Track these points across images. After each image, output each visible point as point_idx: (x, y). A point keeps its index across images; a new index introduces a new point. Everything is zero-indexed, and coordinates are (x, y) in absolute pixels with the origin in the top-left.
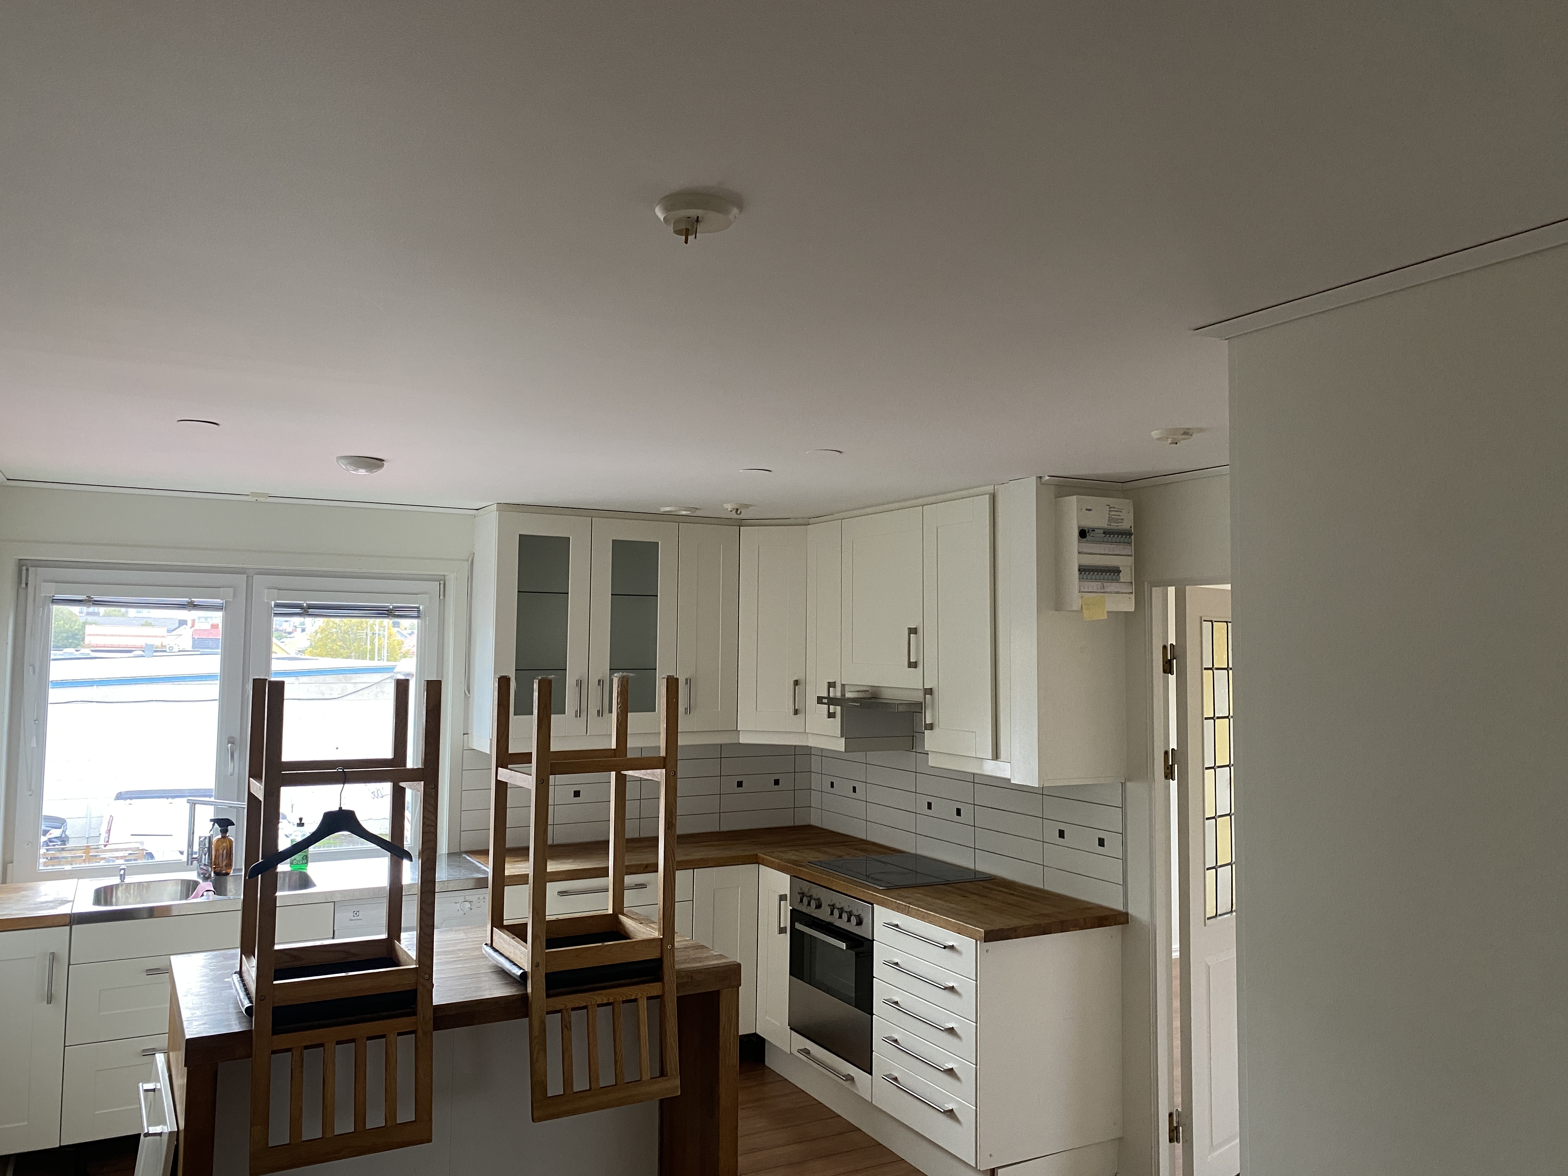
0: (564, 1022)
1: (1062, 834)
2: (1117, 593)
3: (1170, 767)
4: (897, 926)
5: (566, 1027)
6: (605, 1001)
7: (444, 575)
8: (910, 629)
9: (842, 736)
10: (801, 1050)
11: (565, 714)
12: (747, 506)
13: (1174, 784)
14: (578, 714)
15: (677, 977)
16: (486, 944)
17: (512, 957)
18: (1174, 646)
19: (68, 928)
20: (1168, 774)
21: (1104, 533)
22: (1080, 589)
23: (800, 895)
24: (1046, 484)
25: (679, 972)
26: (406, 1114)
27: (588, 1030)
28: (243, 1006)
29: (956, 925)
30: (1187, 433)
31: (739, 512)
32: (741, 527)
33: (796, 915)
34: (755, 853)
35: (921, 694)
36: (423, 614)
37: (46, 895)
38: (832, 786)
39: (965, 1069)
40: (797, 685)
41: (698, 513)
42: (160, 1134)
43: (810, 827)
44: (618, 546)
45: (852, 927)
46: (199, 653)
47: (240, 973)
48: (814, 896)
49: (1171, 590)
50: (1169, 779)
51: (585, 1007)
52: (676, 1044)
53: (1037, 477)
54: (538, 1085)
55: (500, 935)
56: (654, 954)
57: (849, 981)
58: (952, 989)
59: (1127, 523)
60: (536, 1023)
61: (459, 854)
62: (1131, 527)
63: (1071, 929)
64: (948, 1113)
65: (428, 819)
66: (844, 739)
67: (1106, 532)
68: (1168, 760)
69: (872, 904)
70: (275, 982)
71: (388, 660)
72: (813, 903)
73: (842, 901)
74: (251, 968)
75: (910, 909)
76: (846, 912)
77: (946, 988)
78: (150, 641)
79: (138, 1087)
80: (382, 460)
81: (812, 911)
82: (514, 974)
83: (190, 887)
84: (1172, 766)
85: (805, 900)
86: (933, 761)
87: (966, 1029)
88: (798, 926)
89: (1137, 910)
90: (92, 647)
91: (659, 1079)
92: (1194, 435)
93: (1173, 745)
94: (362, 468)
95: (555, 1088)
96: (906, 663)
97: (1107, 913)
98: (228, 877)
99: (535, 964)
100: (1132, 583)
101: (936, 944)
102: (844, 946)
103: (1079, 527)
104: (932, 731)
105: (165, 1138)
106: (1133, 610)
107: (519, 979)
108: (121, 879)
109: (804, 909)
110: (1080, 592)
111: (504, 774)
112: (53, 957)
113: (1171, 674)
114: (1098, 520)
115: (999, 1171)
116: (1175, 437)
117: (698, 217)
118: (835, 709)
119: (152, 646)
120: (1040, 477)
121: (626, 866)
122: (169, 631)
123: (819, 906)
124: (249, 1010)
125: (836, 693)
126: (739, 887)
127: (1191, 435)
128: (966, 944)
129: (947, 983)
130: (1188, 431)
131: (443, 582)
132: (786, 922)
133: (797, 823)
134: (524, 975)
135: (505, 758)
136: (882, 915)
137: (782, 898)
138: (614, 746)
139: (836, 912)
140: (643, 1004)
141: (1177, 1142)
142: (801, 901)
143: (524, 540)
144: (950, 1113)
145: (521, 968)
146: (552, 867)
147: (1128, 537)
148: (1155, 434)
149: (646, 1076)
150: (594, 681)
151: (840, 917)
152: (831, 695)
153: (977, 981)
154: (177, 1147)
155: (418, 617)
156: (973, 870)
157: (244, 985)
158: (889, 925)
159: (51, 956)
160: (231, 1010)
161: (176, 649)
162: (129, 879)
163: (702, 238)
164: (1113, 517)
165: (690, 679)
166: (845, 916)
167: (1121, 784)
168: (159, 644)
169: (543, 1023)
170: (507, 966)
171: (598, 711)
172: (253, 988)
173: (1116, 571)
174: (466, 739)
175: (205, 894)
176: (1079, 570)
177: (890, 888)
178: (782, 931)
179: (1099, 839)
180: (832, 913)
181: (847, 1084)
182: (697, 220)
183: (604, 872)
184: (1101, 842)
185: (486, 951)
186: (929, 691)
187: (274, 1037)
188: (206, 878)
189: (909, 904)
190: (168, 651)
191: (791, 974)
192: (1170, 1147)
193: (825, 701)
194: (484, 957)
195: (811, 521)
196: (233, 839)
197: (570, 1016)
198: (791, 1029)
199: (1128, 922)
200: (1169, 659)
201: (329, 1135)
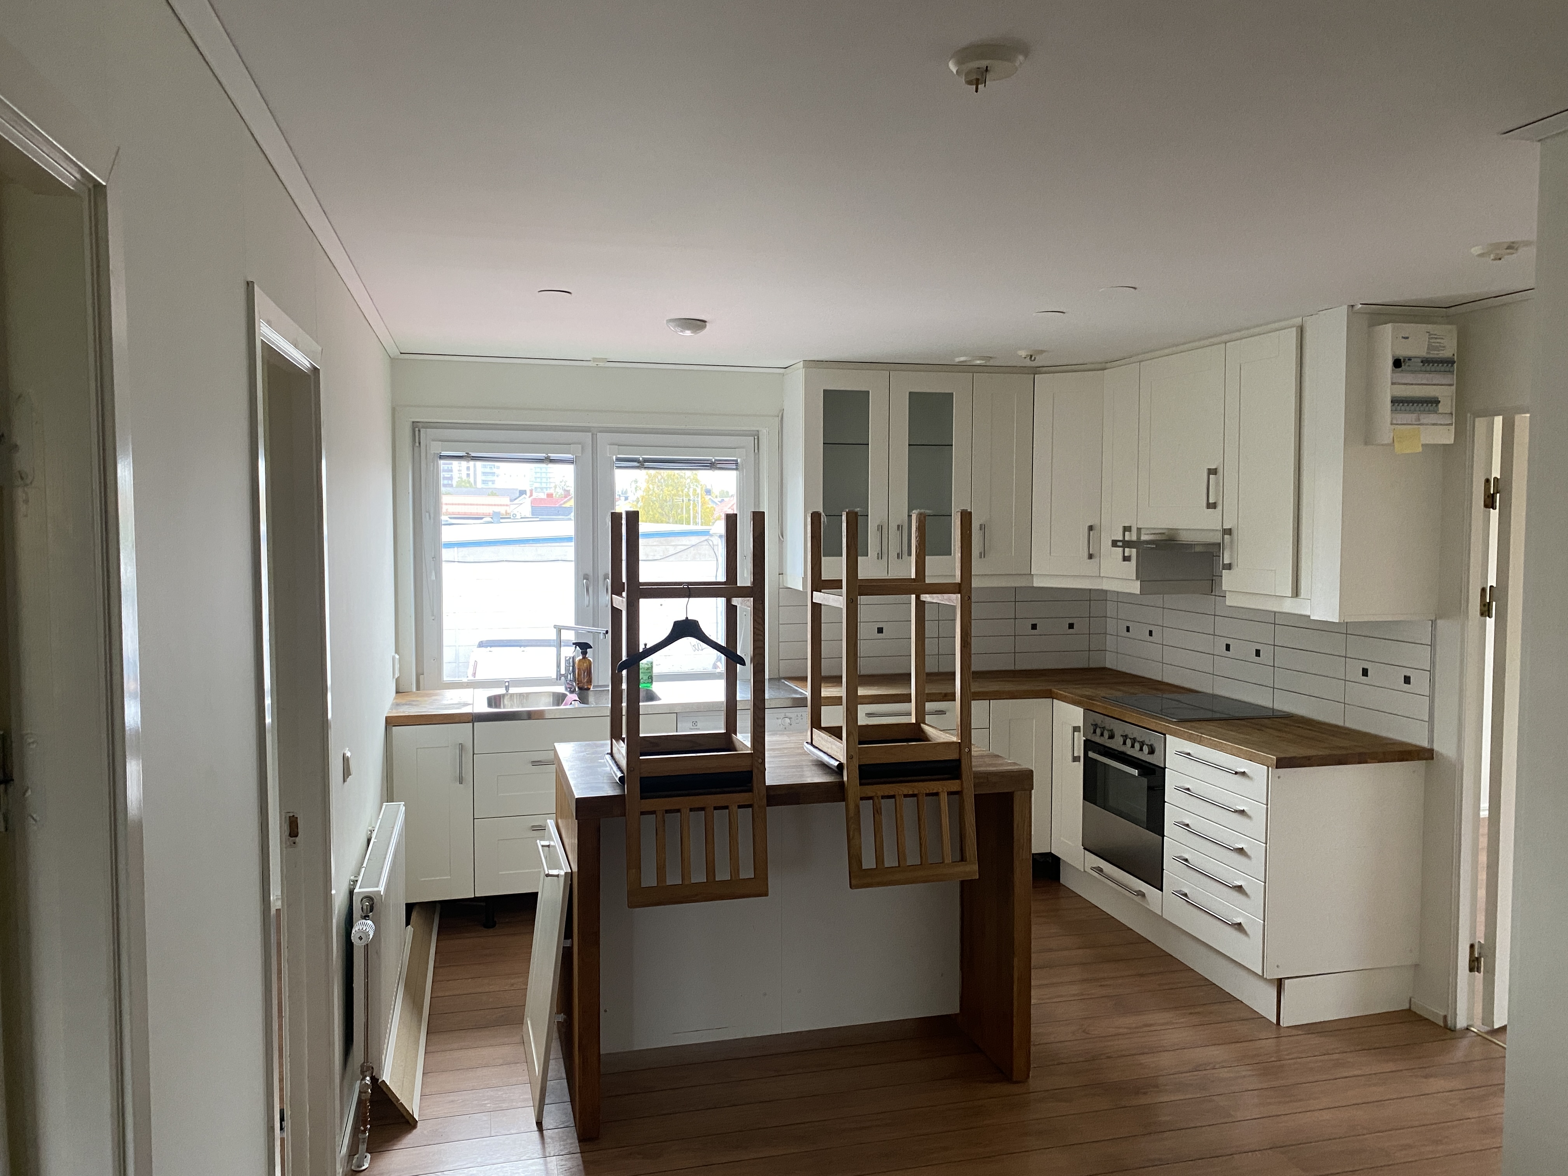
0: (875, 807)
1: (1365, 672)
2: (1434, 424)
3: (1487, 604)
4: (1189, 754)
5: (878, 812)
6: (911, 793)
7: (758, 431)
8: (1209, 470)
9: (1137, 579)
10: (1094, 868)
11: (868, 556)
12: (1041, 352)
13: (1490, 622)
14: (880, 556)
15: (974, 778)
16: (807, 743)
17: (829, 752)
18: (1498, 479)
19: (471, 724)
20: (1485, 611)
21: (1422, 362)
22: (1392, 421)
23: (1095, 727)
24: (1358, 312)
25: (974, 771)
26: (747, 873)
27: (896, 816)
28: (616, 776)
29: (1248, 753)
30: (1511, 247)
31: (1033, 358)
32: (1036, 376)
33: (1089, 745)
34: (1049, 688)
35: (1220, 534)
36: (741, 467)
37: (451, 699)
38: (1128, 630)
39: (1254, 887)
40: (1092, 530)
41: (991, 363)
42: (558, 876)
43: (1105, 669)
44: (914, 397)
45: (1144, 756)
46: (538, 519)
47: (611, 754)
48: (1107, 727)
49: (1498, 421)
50: (1486, 616)
51: (893, 797)
52: (974, 834)
53: (1348, 306)
54: (855, 859)
55: (819, 734)
56: (954, 756)
57: (1141, 807)
58: (1242, 812)
59: (1449, 350)
60: (852, 806)
61: (779, 679)
62: (1454, 355)
63: (1369, 760)
64: (1236, 926)
65: (757, 629)
66: (1139, 583)
67: (1425, 361)
68: (1486, 597)
69: (1165, 735)
70: (641, 758)
71: (702, 525)
72: (1106, 734)
73: (1135, 732)
74: (621, 749)
75: (1202, 738)
76: (1138, 742)
77: (1236, 811)
78: (497, 509)
79: (537, 844)
80: (705, 322)
81: (1105, 741)
82: (832, 765)
83: (559, 699)
84: (1490, 604)
85: (1098, 731)
86: (1231, 601)
87: (1256, 850)
88: (1091, 754)
89: (1443, 747)
90: (449, 514)
91: (960, 863)
92: (1520, 250)
93: (1492, 581)
94: (688, 329)
95: (869, 862)
96: (1205, 504)
97: (1410, 748)
98: (589, 692)
99: (849, 757)
100: (1452, 414)
101: (1228, 770)
102: (1136, 772)
103: (1393, 357)
104: (1231, 571)
105: (562, 880)
106: (1452, 441)
107: (836, 769)
108: (506, 689)
109: (1097, 739)
110: (1392, 424)
111: (819, 597)
112: (462, 747)
113: (1493, 509)
114: (1416, 348)
115: (1287, 981)
116: (1498, 252)
117: (987, 67)
118: (1130, 552)
119: (499, 513)
120: (1353, 306)
121: (927, 694)
122: (511, 501)
123: (1111, 737)
124: (621, 779)
125: (1132, 536)
126: (1033, 719)
127: (1517, 249)
128: (1258, 771)
129: (1237, 807)
130: (1512, 245)
131: (756, 436)
132: (1080, 752)
133: (1092, 666)
134: (841, 766)
135: (818, 584)
136: (1174, 744)
137: (1076, 729)
138: (913, 576)
139: (1129, 742)
140: (944, 798)
141: (1478, 972)
142: (1095, 732)
143: (828, 394)
144: (1239, 926)
145: (838, 761)
146: (862, 691)
147: (1450, 365)
148: (1476, 250)
149: (948, 860)
150: (893, 526)
151: (1133, 746)
152: (1126, 539)
153: (1267, 805)
154: (571, 885)
155: (736, 469)
156: (1270, 709)
157: (616, 762)
158: (1180, 753)
159: (461, 746)
160: (605, 781)
161: (518, 517)
162: (512, 690)
163: (992, 85)
164: (1433, 344)
165: (984, 525)
166: (1137, 746)
167: (1430, 622)
168: (504, 512)
169: (857, 807)
170: (826, 759)
171: (898, 554)
172: (623, 763)
173: (1435, 402)
174: (781, 578)
175: (573, 702)
176: (1392, 402)
177: (1182, 721)
178: (1076, 759)
179: (1405, 677)
180: (1124, 743)
181: (1137, 899)
182: (987, 70)
183: (907, 698)
184: (1407, 680)
185: (807, 748)
186: (1229, 532)
187: (642, 801)
188: (572, 692)
189: (1202, 733)
190: (512, 518)
191: (1084, 798)
192: (1469, 976)
193: (1120, 544)
194: (806, 754)
195: (1108, 365)
196: (592, 660)
197: (880, 803)
198: (1085, 849)
199: (1432, 758)
200: (1492, 492)
201: (687, 883)
